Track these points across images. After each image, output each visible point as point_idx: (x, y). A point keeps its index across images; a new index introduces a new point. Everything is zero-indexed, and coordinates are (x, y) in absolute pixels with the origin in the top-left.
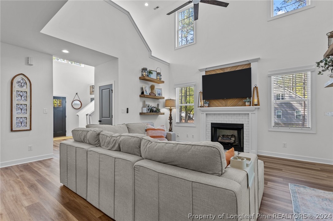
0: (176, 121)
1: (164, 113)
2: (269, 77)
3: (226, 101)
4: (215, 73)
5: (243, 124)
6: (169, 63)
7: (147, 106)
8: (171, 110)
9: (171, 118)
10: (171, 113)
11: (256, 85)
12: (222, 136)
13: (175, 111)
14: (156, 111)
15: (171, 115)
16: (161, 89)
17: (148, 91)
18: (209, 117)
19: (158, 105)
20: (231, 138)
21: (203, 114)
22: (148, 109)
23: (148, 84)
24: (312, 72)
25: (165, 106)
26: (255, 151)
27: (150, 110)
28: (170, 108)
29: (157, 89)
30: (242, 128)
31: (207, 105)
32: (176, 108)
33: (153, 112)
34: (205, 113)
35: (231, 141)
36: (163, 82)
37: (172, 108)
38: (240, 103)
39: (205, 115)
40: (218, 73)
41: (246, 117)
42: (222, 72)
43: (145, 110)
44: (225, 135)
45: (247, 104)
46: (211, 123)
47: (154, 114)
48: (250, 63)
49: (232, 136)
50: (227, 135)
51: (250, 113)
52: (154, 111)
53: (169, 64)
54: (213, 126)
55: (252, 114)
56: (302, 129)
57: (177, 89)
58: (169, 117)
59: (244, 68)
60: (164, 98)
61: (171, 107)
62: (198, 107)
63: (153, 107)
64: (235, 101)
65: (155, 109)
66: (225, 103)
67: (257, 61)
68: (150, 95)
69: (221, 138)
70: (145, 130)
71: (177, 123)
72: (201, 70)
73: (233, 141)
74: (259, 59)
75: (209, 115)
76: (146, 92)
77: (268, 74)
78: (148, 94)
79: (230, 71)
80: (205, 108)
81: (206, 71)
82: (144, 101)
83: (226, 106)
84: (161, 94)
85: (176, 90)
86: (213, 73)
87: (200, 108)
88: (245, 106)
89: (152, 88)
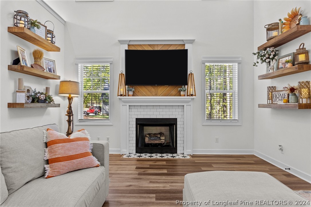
0: (78, 117)
1: (59, 105)
2: (203, 63)
3: (156, 88)
4: (141, 50)
5: (177, 119)
6: (65, 20)
7: (26, 90)
8: (70, 99)
9: (70, 113)
10: (70, 104)
11: (191, 72)
12: (148, 136)
13: (77, 101)
14: (44, 101)
15: (70, 108)
16: (54, 61)
17: (28, 61)
18: (133, 110)
19: (47, 89)
20: (160, 137)
21: (125, 106)
22: (28, 97)
23: (28, 47)
24: (239, 63)
25: (59, 92)
26: (190, 151)
27: (31, 98)
28: (68, 95)
29: (46, 59)
30: (175, 124)
31: (131, 93)
32: (77, 97)
33: (38, 102)
34: (128, 104)
35: (162, 141)
36: (58, 49)
37: (72, 95)
38: (174, 92)
39: (128, 107)
40: (146, 49)
41: (180, 110)
42: (150, 49)
43: (22, 98)
44: (152, 134)
45: (182, 93)
46: (136, 119)
47: (41, 107)
48: (185, 45)
49: (161, 134)
50: (154, 133)
51: (185, 104)
52: (41, 100)
53: (65, 22)
54: (138, 123)
55: (188, 106)
56: (231, 122)
57: (80, 65)
58: (67, 112)
59: (178, 49)
60: (59, 78)
61: (70, 94)
62: (118, 95)
63: (39, 93)
64: (167, 89)
65: (42, 97)
66: (154, 91)
67: (192, 43)
68: (32, 67)
69: (147, 138)
70: (44, 145)
71: (81, 120)
72: (122, 42)
73: (164, 141)
74: (194, 40)
75: (133, 107)
76: (25, 61)
77: (203, 60)
78: (29, 65)
79: (161, 49)
80: (127, 97)
81: (128, 45)
82: (19, 79)
83: (156, 95)
84: (54, 71)
85: (78, 67)
86: (138, 49)
87: (120, 97)
88: (180, 95)
89: (37, 56)
